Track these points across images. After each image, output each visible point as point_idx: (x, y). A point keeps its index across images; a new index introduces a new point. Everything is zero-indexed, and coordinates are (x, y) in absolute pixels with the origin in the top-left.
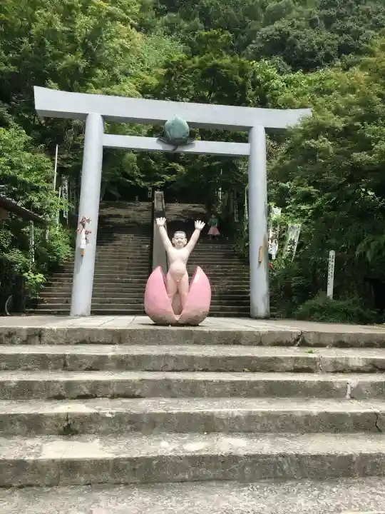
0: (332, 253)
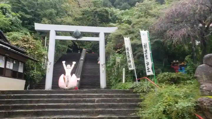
0: (124, 69)
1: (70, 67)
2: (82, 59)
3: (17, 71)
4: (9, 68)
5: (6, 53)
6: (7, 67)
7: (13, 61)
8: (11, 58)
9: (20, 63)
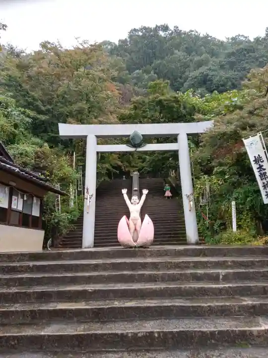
0: (233, 203)
1: (138, 201)
2: (136, 189)
3: (30, 213)
4: (15, 207)
5: (12, 181)
6: (14, 207)
7: (24, 195)
8: (18, 189)
9: (35, 198)
